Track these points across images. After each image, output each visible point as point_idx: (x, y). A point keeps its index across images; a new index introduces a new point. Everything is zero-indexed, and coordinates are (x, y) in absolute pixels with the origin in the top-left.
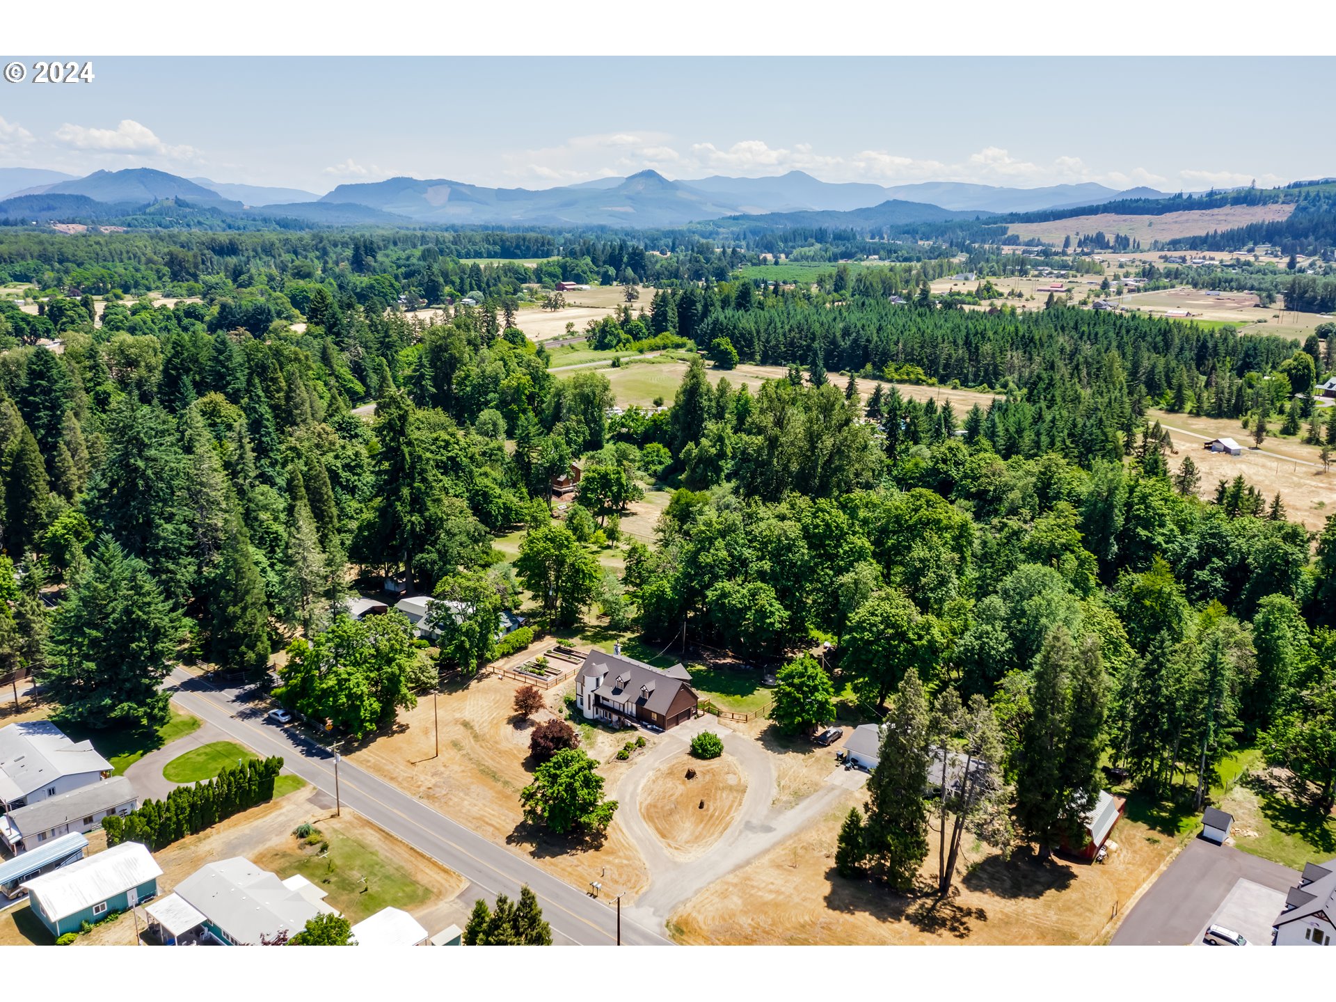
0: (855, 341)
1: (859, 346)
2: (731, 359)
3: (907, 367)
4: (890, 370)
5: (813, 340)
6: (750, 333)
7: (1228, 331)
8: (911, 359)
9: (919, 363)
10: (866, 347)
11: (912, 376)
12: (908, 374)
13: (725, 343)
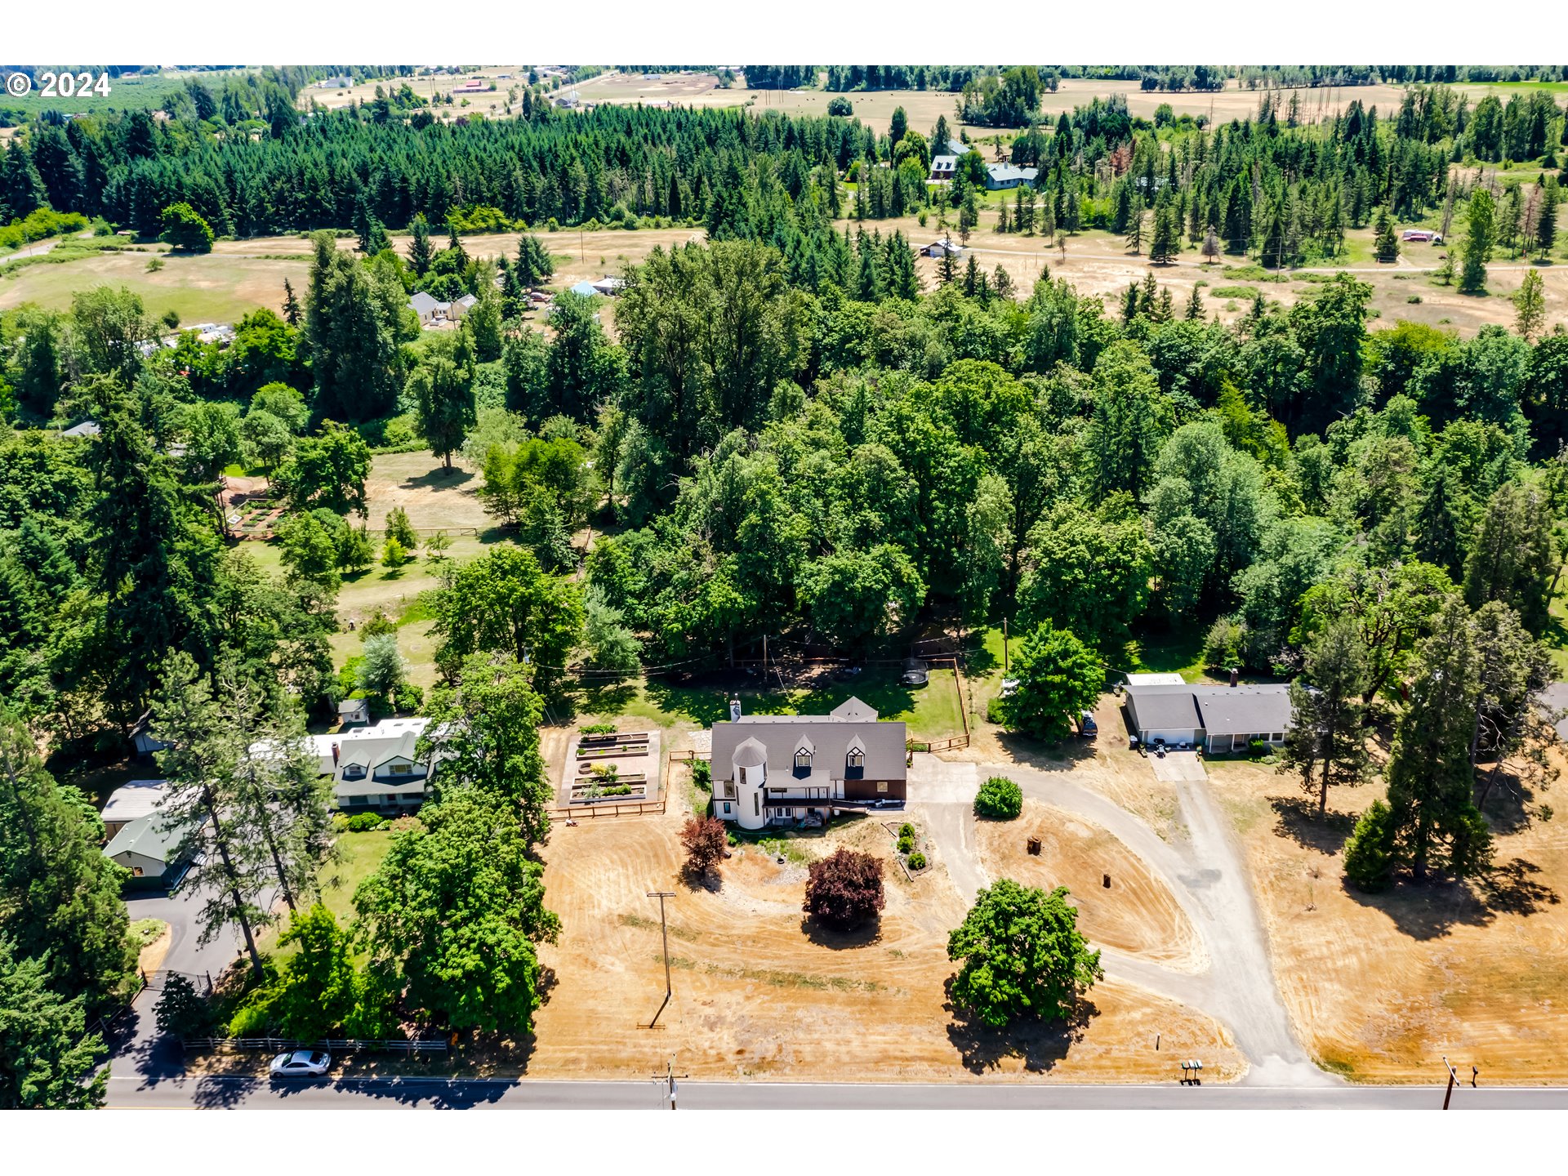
0: (386, 182)
1: (393, 190)
2: (205, 236)
3: (479, 211)
4: (455, 219)
5: (316, 189)
6: (208, 191)
7: (708, 111)
8: (477, 197)
9: (493, 202)
10: (404, 190)
11: (492, 222)
12: (484, 220)
13: (186, 212)
